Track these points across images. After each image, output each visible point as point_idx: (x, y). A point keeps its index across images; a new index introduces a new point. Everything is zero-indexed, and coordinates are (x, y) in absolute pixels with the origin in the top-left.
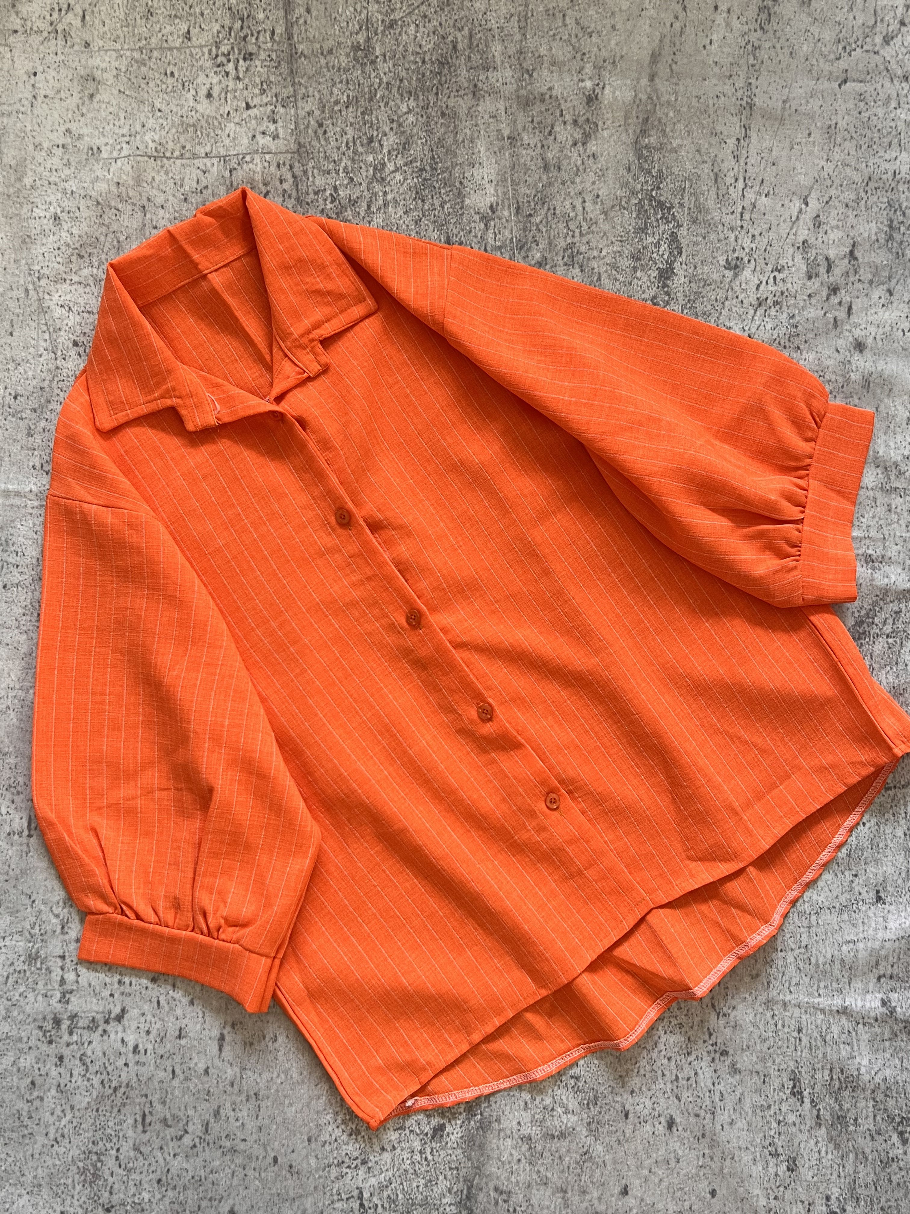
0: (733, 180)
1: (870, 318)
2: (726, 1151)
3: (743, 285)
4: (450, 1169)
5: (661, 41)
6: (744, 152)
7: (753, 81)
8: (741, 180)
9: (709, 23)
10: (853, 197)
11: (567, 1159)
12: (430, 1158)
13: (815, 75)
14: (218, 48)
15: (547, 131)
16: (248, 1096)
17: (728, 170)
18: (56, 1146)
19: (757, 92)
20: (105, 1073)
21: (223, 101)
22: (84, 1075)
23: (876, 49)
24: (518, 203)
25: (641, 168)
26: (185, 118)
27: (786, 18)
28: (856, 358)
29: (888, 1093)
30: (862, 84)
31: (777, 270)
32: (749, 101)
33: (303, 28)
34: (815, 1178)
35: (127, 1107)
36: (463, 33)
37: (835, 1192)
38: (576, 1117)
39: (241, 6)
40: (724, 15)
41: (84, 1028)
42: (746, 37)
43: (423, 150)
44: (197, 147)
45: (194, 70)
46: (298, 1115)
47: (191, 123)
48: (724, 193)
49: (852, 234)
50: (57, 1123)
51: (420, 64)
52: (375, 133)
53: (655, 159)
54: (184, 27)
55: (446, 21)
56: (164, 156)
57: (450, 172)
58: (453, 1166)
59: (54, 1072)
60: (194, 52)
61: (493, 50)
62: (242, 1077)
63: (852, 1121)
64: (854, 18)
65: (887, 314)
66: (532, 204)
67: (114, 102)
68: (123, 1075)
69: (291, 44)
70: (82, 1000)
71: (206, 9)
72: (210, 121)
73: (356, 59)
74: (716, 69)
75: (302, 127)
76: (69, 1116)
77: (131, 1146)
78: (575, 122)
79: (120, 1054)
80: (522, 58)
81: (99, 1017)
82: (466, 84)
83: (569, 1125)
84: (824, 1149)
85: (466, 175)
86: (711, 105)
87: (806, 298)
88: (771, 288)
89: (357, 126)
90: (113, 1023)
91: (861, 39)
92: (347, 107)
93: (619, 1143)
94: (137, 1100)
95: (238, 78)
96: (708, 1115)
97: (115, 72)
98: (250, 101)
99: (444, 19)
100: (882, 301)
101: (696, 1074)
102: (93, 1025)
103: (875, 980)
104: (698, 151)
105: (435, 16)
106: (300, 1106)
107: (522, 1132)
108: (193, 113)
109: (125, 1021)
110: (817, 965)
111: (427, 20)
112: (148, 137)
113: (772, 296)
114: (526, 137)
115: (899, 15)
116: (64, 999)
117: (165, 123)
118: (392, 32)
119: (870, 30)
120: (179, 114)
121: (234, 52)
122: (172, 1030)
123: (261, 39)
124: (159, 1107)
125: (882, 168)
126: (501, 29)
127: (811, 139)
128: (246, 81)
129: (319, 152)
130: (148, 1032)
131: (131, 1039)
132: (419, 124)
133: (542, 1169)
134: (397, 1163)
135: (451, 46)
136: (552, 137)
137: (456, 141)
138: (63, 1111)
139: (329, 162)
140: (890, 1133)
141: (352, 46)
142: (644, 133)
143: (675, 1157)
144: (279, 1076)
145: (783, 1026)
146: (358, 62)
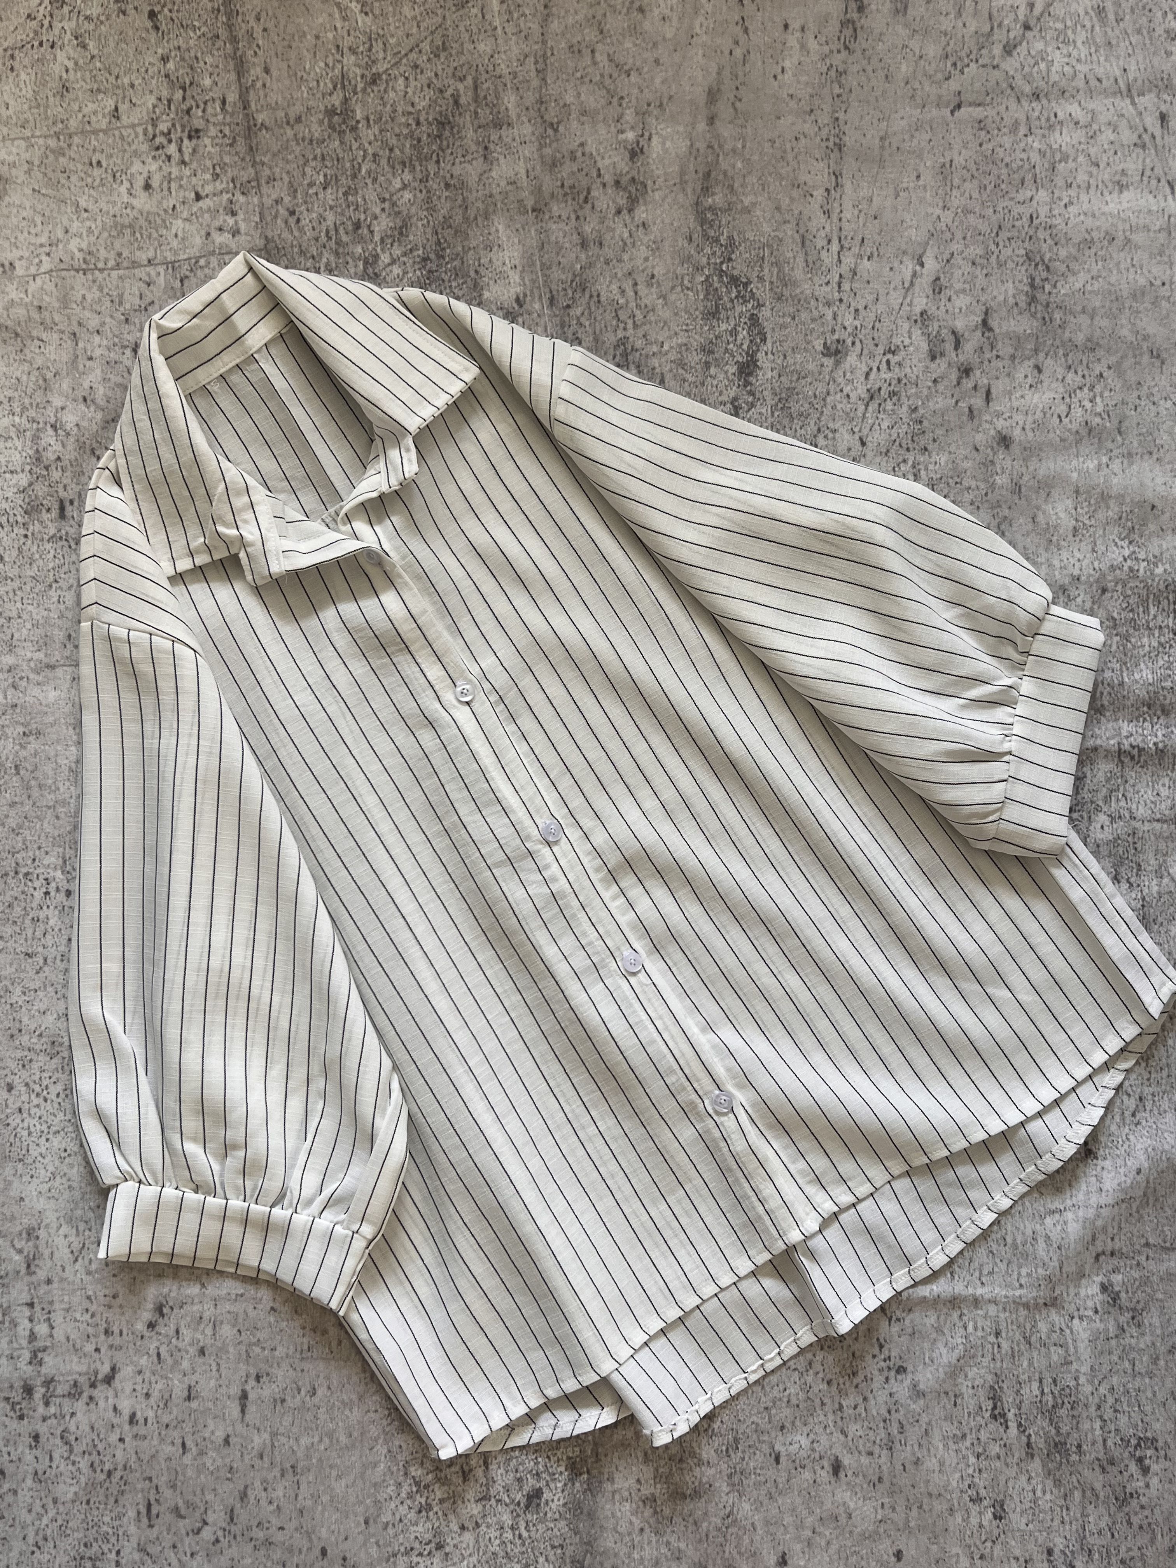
0: (825, 242)
1: (1015, 404)
2: (911, 1498)
3: (848, 374)
4: (553, 1547)
5: (719, 73)
6: (836, 205)
7: (841, 115)
8: (835, 242)
9: (779, 46)
10: (980, 251)
11: (705, 1524)
12: (525, 1534)
13: (919, 101)
14: (155, 126)
15: (582, 197)
16: (282, 1470)
17: (818, 230)
18: (37, 1553)
19: (846, 128)
20: (95, 1453)
21: (166, 192)
22: (68, 1458)
23: (995, 63)
24: (551, 292)
25: (706, 236)
26: (118, 218)
27: (876, 32)
28: (1001, 457)
29: (1118, 1408)
30: (981, 108)
31: (891, 351)
32: (837, 141)
33: (261, 93)
34: (1031, 1526)
35: (126, 1496)
36: (465, 83)
37: (1059, 1543)
38: (713, 1469)
39: (181, 72)
40: (798, 34)
41: (64, 1396)
42: (828, 61)
43: (425, 233)
44: (138, 253)
45: (127, 156)
46: (350, 1491)
47: (127, 223)
48: (815, 259)
49: (983, 299)
50: (37, 1523)
51: (414, 127)
52: (362, 217)
53: (723, 222)
54: (110, 103)
55: (443, 69)
56: (96, 268)
57: (462, 259)
58: (556, 1544)
59: (29, 1457)
60: (125, 133)
61: (506, 102)
62: (273, 1446)
63: (1074, 1449)
64: (964, 25)
65: (1036, 396)
66: (570, 292)
67: (28, 204)
68: (119, 1454)
69: (247, 115)
70: (59, 1359)
71: (137, 79)
72: (151, 218)
73: (332, 127)
74: (793, 104)
75: (269, 219)
76: (52, 1513)
77: (136, 1546)
78: (617, 183)
79: (113, 1426)
80: (543, 109)
81: (82, 1380)
82: (474, 148)
83: (704, 1480)
84: (1040, 1487)
85: (482, 261)
86: (789, 150)
87: (930, 384)
88: (884, 376)
89: (339, 210)
90: (101, 1387)
91: (974, 52)
92: (325, 188)
93: (771, 1498)
94: (139, 1486)
95: (183, 162)
96: (885, 1452)
97: (26, 167)
98: (200, 189)
99: (440, 68)
100: (1029, 380)
101: (865, 1399)
102: (75, 1392)
103: (1093, 1260)
104: (778, 208)
105: (429, 66)
106: (352, 1477)
107: (643, 1492)
108: (128, 210)
109: (117, 1383)
110: (1015, 1246)
111: (418, 71)
112: (73, 245)
113: (886, 385)
114: (555, 208)
115: (1021, 17)
116: (36, 1359)
117: (93, 227)
118: (375, 89)
119: (984, 39)
120: (111, 213)
121: (176, 129)
122: (179, 1390)
123: (210, 110)
124: (167, 1493)
125: (1015, 213)
126: (515, 75)
127: (921, 183)
128: (194, 165)
129: (292, 247)
130: (147, 1395)
131: (126, 1406)
132: (419, 201)
133: (672, 1540)
134: (482, 1544)
135: (451, 101)
136: (589, 205)
137: (466, 219)
138: (43, 1506)
139: (306, 259)
140: (1127, 1461)
141: (327, 111)
142: (706, 190)
143: (845, 1512)
144: (321, 1440)
145: (976, 1329)
146: (334, 130)
